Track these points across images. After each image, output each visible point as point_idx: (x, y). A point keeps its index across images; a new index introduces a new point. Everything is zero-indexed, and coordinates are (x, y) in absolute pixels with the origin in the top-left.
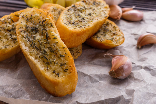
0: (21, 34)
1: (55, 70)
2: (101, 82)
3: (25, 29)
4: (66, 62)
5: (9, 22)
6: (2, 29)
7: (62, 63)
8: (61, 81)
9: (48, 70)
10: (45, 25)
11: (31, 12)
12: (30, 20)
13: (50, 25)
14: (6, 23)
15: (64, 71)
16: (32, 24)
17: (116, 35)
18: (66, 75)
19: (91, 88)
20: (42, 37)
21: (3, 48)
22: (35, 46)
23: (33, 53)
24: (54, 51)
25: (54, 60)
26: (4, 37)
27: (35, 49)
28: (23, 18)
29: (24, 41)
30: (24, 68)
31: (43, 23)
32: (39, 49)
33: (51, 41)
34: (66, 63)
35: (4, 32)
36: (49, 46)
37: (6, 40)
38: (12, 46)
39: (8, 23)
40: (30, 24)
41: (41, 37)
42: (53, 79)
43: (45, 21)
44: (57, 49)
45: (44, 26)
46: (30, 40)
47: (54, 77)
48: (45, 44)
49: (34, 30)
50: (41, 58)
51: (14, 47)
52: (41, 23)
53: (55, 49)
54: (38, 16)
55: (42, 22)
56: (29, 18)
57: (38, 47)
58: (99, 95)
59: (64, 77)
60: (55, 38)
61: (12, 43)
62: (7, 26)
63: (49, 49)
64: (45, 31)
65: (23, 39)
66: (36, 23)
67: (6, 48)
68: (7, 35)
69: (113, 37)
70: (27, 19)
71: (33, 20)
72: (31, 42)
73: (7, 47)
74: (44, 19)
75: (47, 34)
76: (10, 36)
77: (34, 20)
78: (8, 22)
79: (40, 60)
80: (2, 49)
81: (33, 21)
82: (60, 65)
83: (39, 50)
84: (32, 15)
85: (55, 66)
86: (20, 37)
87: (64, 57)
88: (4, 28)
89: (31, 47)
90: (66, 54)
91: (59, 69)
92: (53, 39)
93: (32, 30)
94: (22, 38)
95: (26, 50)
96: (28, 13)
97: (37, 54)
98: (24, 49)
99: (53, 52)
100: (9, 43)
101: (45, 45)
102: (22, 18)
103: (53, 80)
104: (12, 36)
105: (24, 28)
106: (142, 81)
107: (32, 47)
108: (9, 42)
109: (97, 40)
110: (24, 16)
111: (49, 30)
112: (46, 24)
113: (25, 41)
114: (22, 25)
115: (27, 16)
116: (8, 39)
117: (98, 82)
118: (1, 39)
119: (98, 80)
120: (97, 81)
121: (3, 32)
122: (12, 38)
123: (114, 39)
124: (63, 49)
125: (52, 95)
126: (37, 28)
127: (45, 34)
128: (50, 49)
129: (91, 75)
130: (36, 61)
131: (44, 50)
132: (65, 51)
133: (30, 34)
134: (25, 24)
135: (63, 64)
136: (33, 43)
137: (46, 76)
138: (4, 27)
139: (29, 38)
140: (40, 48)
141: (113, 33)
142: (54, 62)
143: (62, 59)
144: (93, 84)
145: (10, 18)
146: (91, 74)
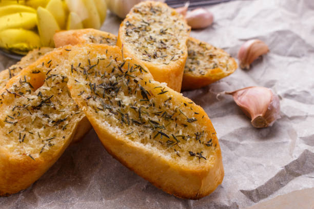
0: (90, 106)
1: (192, 151)
2: (244, 142)
3: (92, 92)
4: (203, 129)
5: (28, 89)
6: (21, 109)
7: (197, 133)
8: (213, 166)
9: (178, 155)
10: (127, 72)
11: (85, 54)
12: (91, 71)
13: (138, 70)
14: (22, 94)
15: (208, 145)
16: (99, 78)
17: (214, 57)
18: (214, 152)
19: (237, 159)
20: (134, 97)
21: (47, 148)
22: (131, 118)
23: (135, 134)
24: (171, 117)
25: (178, 132)
26: (33, 126)
27: (132, 125)
28: (74, 71)
29: (104, 117)
30: (99, 172)
31: (122, 69)
32: (140, 122)
33: (156, 99)
34: (203, 131)
35: (29, 115)
36: (156, 110)
37: (42, 129)
38: (64, 137)
39: (28, 93)
40: (96, 79)
41: (131, 98)
42: (198, 168)
43: (124, 64)
44: (176, 111)
45: (126, 75)
46: (114, 110)
47: (198, 163)
48: (147, 108)
49: (109, 88)
50: (155, 138)
51: (68, 137)
52: (117, 70)
53: (172, 112)
54: (104, 59)
55: (120, 68)
56: (87, 68)
57: (137, 119)
58: (265, 165)
59: (211, 156)
60: (164, 91)
61: (59, 131)
62: (29, 100)
63: (158, 115)
64: (134, 84)
65: (100, 114)
66: (106, 74)
67: (50, 145)
68: (37, 118)
69: (214, 62)
70: (85, 71)
71: (96, 69)
72: (119, 115)
73: (52, 143)
74: (120, 62)
75: (142, 89)
76: (47, 118)
77: (99, 69)
78: (27, 91)
79: (154, 141)
80: (44, 151)
81: (97, 71)
82: (194, 137)
83: (140, 124)
84: (89, 61)
85: (188, 144)
86: (91, 111)
87: (195, 120)
88: (24, 105)
89: (124, 124)
90: (196, 113)
91: (198, 145)
92: (161, 93)
93: (107, 91)
94: (96, 112)
95: (119, 134)
96: (81, 59)
97: (141, 133)
98: (114, 133)
99: (170, 120)
100: (51, 133)
101: (148, 110)
102: (72, 72)
103: (199, 170)
104: (51, 117)
105: (88, 90)
106: (307, 116)
107: (126, 124)
108: (51, 130)
109: (193, 74)
110: (74, 67)
111: (142, 79)
112: (129, 69)
113: (106, 116)
114: (81, 86)
115: (80, 64)
116: (46, 126)
117: (241, 146)
118: (30, 131)
119: (238, 142)
120: (238, 145)
121: (26, 115)
122: (53, 122)
123: (218, 63)
124: (187, 108)
125: (191, 198)
126: (115, 82)
127: (138, 89)
128: (161, 114)
129: (223, 137)
130: (147, 148)
131: (152, 121)
132: (191, 109)
133: (106, 99)
134: (86, 82)
135: (199, 133)
136: (122, 115)
137: (183, 168)
138: (23, 103)
139: (110, 107)
140: (140, 120)
141: (208, 54)
142: (181, 137)
143: (194, 125)
144: (235, 151)
145: (25, 82)
146: (222, 135)
